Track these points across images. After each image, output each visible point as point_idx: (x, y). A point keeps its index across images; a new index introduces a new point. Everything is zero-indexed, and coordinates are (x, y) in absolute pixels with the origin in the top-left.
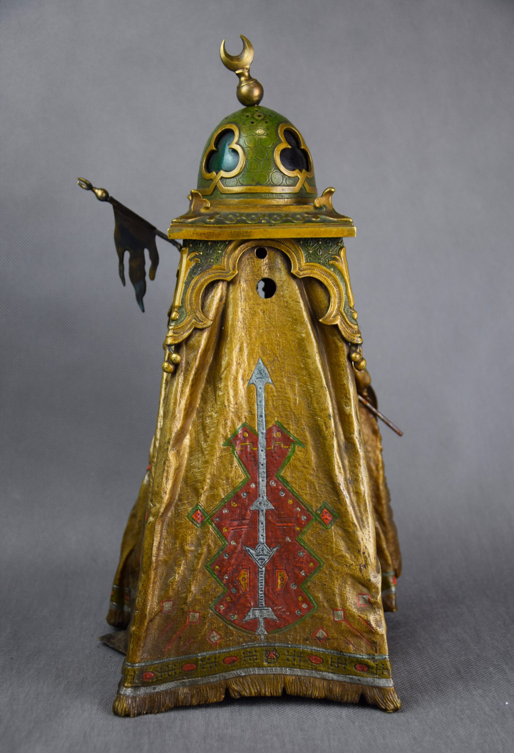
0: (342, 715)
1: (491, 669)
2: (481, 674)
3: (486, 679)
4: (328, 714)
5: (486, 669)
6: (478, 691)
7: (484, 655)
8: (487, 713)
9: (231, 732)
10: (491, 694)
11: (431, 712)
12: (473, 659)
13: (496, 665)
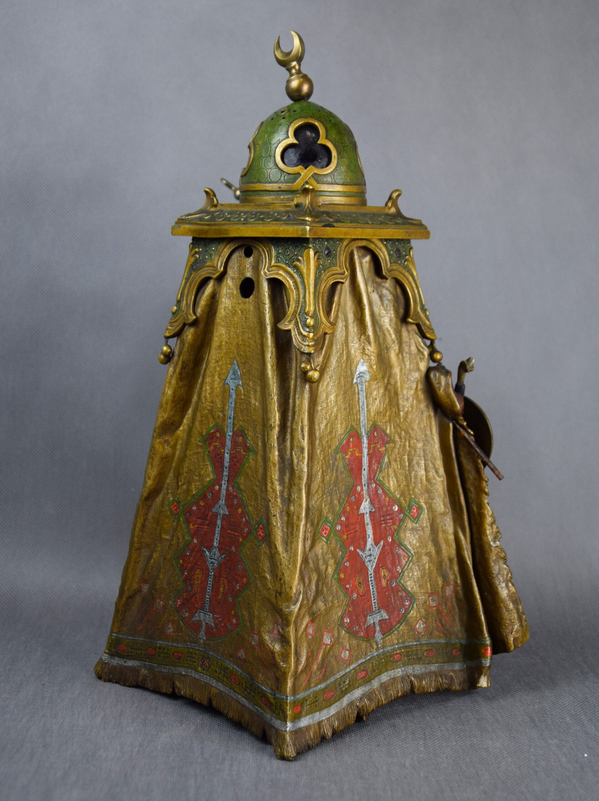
0: (405, 763)
1: (568, 719)
2: (557, 724)
3: (562, 730)
4: (390, 762)
5: (562, 719)
6: (554, 740)
7: (560, 703)
8: (564, 765)
9: (284, 777)
10: (568, 744)
11: (503, 763)
12: (548, 708)
13: (573, 716)
